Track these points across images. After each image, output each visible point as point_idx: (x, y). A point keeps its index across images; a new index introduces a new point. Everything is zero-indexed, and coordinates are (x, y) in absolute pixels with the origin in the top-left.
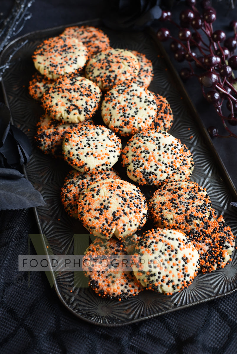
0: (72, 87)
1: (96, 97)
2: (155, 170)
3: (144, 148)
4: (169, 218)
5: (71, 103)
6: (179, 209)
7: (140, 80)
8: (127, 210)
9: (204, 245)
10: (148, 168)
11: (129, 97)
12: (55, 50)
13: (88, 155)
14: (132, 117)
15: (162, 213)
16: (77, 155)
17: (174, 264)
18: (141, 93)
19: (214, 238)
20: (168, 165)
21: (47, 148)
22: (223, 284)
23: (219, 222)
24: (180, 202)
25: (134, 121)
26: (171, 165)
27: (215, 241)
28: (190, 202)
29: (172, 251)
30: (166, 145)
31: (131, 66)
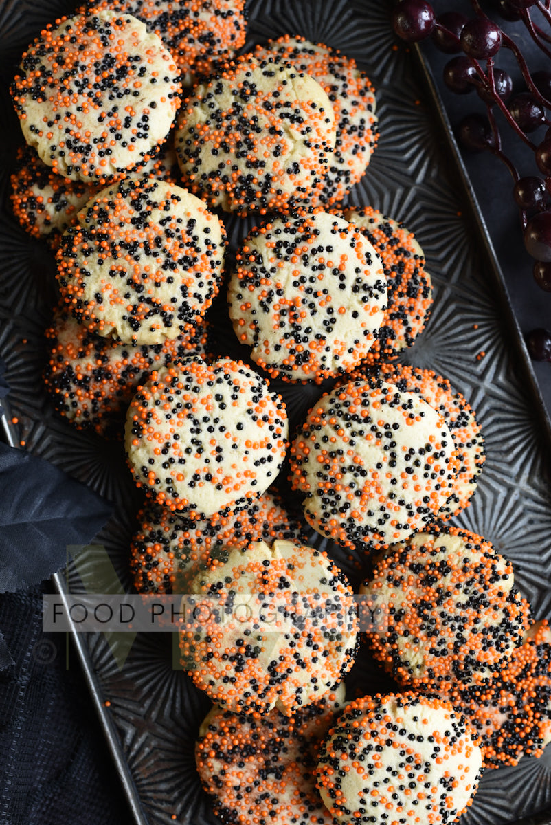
0: (140, 236)
1: (212, 262)
2: (380, 522)
3: (351, 457)
4: (413, 664)
5: (139, 295)
6: (439, 637)
7: (340, 167)
8: (306, 653)
9: (496, 712)
10: (360, 518)
11: (307, 272)
12: (77, 83)
13: (197, 482)
14: (317, 341)
15: (395, 647)
16: (168, 481)
17: (419, 796)
18: (343, 258)
19: (522, 691)
20: (414, 509)
21: (83, 418)
22: (534, 789)
23: (538, 648)
24: (442, 615)
25: (324, 353)
26: (424, 506)
27: (525, 699)
28: (467, 615)
29: (418, 767)
30: (412, 451)
31: (313, 145)
